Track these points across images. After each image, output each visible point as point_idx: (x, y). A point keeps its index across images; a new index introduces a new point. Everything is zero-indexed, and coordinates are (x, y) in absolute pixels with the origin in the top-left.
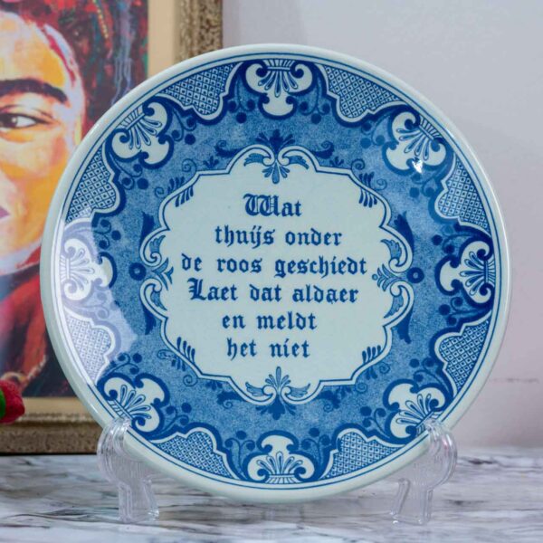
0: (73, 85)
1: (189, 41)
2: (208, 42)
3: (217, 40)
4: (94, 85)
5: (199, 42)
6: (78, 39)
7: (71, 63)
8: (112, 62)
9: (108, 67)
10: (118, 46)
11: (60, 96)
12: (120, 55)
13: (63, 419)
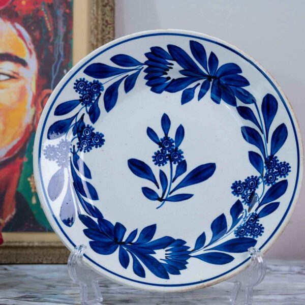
0: (31, 57)
1: (96, 32)
2: (107, 33)
3: (112, 32)
4: (43, 57)
5: (102, 33)
6: (34, 31)
7: (30, 44)
8: (53, 44)
9: (50, 47)
10: (56, 35)
11: (23, 63)
12: (57, 40)
13: (25, 244)
